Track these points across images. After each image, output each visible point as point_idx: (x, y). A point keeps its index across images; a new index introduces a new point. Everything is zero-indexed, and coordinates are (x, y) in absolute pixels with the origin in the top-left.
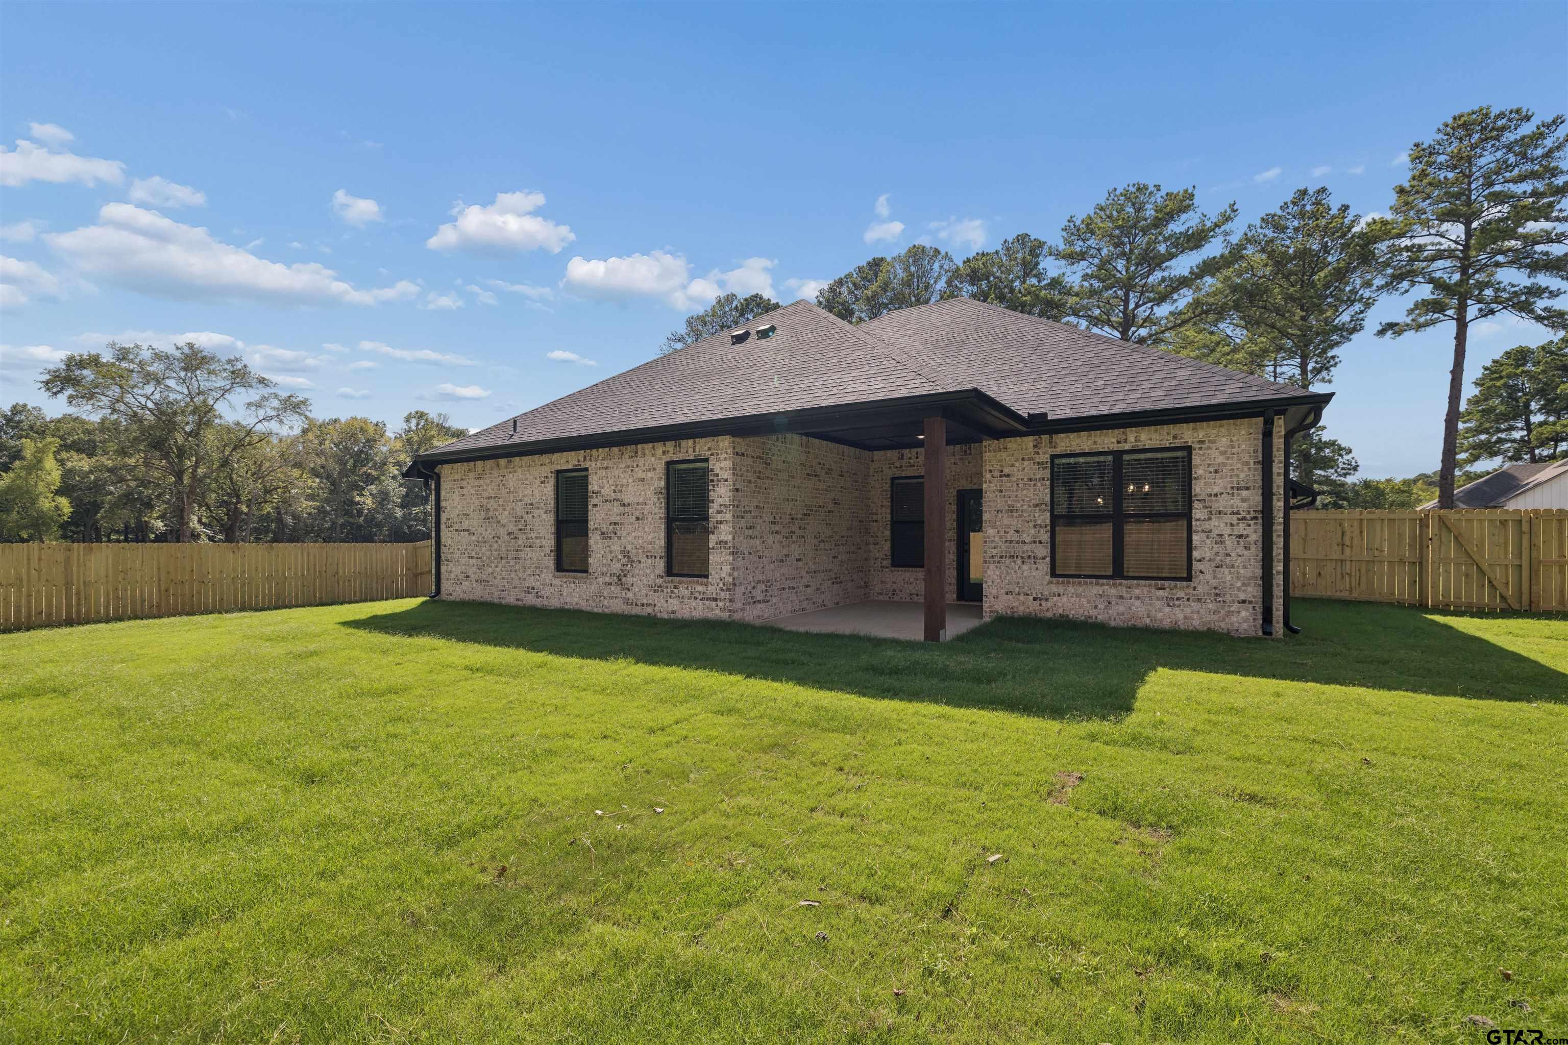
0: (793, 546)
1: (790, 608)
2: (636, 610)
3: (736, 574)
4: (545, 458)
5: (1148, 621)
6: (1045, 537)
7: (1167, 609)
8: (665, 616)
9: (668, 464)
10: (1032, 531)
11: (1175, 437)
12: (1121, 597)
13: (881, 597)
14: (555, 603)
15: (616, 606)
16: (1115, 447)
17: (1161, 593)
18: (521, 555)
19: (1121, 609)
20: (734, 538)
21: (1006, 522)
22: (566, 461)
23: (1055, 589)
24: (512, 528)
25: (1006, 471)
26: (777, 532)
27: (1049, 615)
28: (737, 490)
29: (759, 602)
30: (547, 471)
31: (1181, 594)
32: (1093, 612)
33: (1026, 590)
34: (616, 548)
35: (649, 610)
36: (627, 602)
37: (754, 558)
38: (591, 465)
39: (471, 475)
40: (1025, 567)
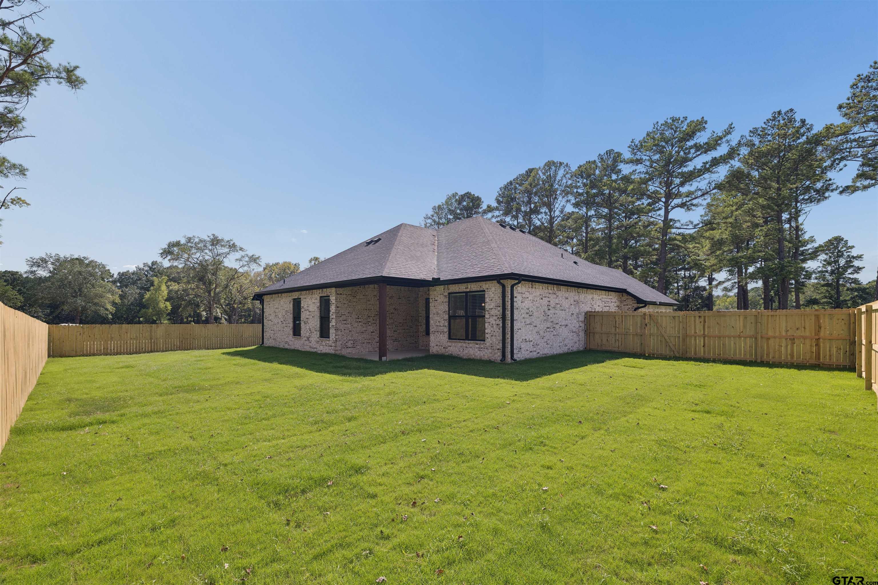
0: (369, 327)
1: (367, 350)
2: (313, 350)
3: (337, 337)
4: (290, 294)
5: (473, 356)
6: (447, 324)
7: (479, 352)
8: (319, 352)
9: (321, 297)
10: (443, 322)
11: (481, 287)
12: (467, 347)
13: (423, 348)
14: (292, 347)
15: (307, 349)
16: (465, 290)
17: (477, 346)
18: (284, 329)
19: (467, 352)
20: (336, 324)
21: (436, 318)
22: (296, 295)
23: (449, 344)
24: (282, 320)
25: (436, 299)
26: (360, 322)
27: (447, 354)
28: (338, 307)
29: (350, 347)
30: (291, 299)
31: (482, 346)
32: (459, 353)
33: (441, 344)
34: (308, 327)
35: (315, 350)
36: (310, 347)
37: (347, 331)
38: (302, 297)
39: (272, 300)
40: (441, 336)
